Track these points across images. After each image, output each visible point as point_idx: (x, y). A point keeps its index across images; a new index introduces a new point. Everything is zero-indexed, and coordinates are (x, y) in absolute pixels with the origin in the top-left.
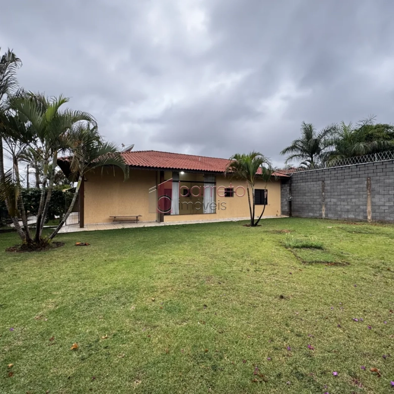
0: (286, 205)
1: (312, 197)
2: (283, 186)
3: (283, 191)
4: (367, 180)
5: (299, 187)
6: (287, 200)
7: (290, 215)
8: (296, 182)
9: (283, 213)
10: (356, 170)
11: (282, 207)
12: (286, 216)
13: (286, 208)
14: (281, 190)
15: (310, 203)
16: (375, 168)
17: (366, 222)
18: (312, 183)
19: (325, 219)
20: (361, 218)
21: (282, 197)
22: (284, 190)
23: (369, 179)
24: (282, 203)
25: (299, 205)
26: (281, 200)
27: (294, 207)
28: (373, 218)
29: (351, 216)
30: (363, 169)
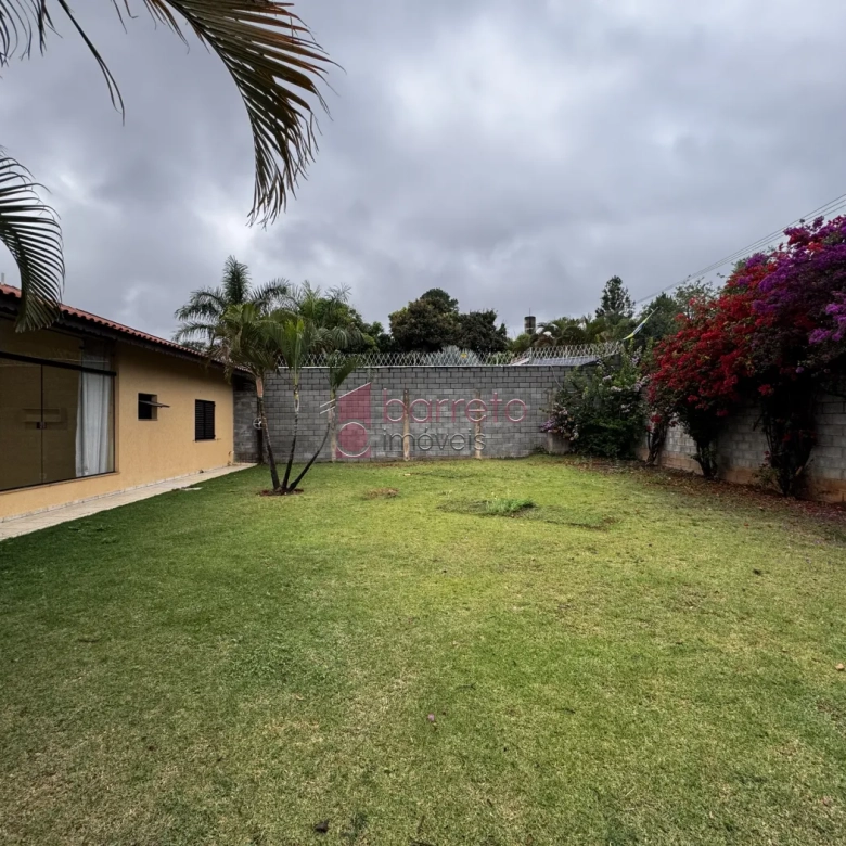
0: (248, 439)
1: (310, 421)
2: (241, 395)
3: (239, 406)
4: (405, 394)
5: (282, 400)
6: (249, 428)
7: (260, 460)
8: (275, 387)
9: (240, 457)
10: (388, 375)
11: (236, 444)
12: (250, 465)
13: (249, 447)
14: (235, 404)
15: (306, 433)
16: (414, 375)
17: (402, 461)
18: (311, 393)
19: (337, 462)
20: (394, 455)
21: (236, 421)
22: (243, 404)
23: (406, 393)
24: (236, 435)
25: (281, 439)
26: (235, 427)
27: (269, 441)
28: (411, 455)
29: (381, 453)
30: (399, 375)
